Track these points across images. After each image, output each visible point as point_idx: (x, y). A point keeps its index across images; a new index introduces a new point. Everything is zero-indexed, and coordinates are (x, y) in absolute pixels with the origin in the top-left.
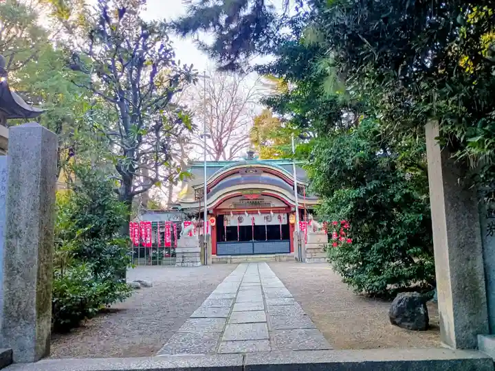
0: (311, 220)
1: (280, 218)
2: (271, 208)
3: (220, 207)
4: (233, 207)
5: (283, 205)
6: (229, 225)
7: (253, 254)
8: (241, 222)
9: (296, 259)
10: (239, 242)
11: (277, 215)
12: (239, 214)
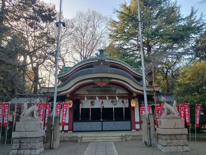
0: (164, 102)
1: (123, 102)
2: (116, 94)
3: (77, 93)
4: (87, 93)
5: (126, 92)
6: (83, 107)
7: (102, 131)
8: (93, 105)
9: (145, 143)
10: (91, 121)
11: (121, 100)
12: (92, 99)
